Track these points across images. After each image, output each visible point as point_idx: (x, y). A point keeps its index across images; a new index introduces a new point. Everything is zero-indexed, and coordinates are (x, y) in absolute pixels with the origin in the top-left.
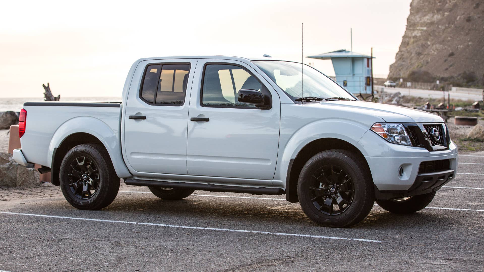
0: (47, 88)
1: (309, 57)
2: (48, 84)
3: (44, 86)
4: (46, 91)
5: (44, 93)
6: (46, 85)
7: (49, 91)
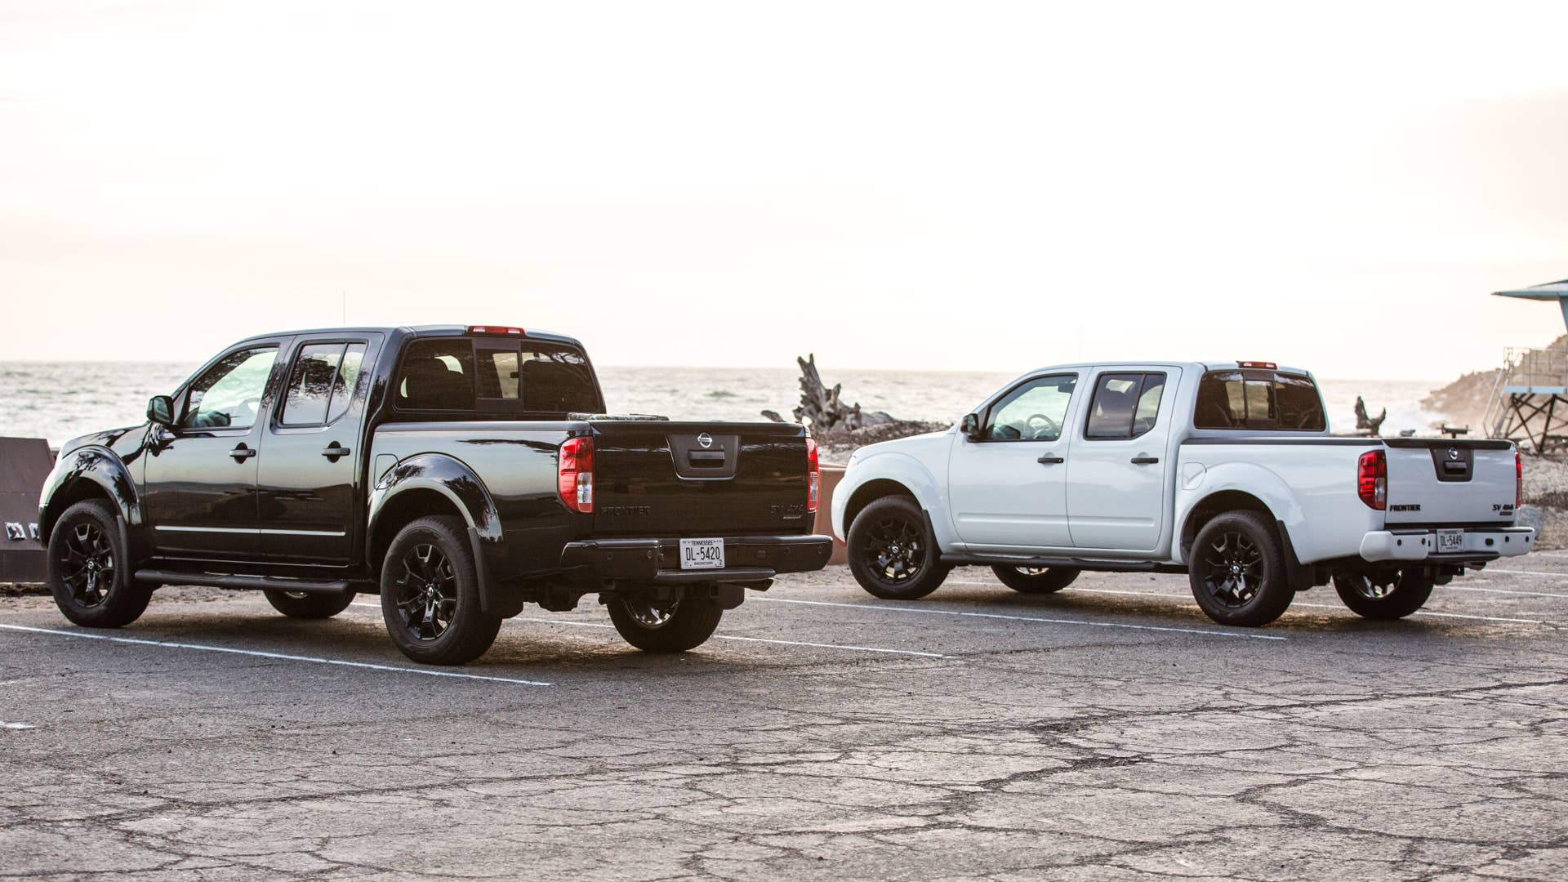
0: (808, 367)
1: (1500, 294)
2: (811, 356)
3: (800, 361)
4: (806, 374)
5: (801, 380)
6: (807, 360)
7: (814, 375)
